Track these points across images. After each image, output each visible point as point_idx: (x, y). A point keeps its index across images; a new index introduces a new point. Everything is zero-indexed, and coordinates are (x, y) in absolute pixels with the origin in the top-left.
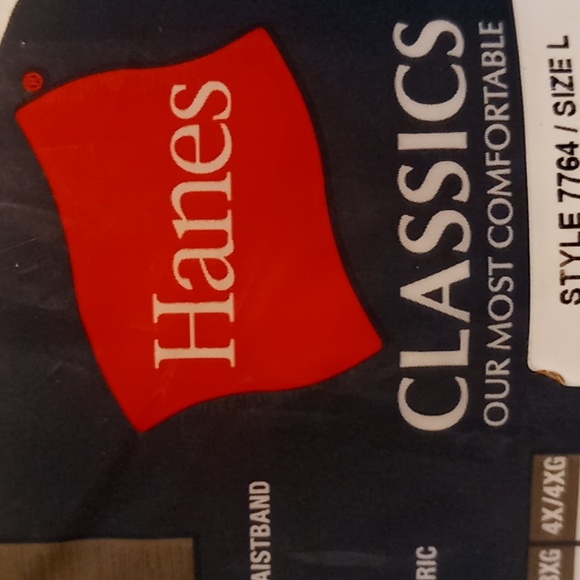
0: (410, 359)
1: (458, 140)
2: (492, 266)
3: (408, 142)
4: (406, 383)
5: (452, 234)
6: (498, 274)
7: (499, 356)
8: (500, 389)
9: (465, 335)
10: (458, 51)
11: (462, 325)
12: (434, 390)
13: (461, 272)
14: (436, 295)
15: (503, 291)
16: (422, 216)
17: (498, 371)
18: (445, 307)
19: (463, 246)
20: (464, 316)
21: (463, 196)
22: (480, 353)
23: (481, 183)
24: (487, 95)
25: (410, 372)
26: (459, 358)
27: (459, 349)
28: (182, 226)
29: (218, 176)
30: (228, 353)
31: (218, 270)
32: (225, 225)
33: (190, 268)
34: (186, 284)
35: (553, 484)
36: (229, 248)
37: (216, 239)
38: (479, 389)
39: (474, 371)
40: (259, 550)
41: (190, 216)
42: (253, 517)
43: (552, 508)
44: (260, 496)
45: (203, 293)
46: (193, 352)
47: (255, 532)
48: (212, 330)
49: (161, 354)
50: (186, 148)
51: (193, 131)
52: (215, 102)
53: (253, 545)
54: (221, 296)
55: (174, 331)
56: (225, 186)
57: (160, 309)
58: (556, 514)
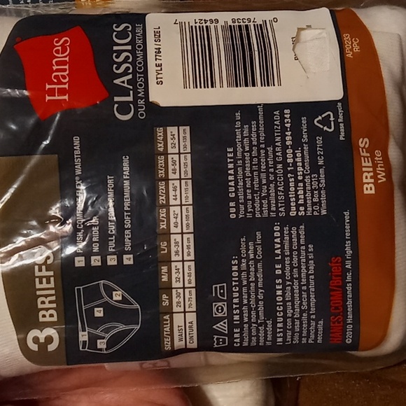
0: (116, 99)
1: (129, 47)
2: (138, 75)
3: (115, 48)
4: (116, 105)
5: (128, 68)
6: (140, 77)
7: (142, 98)
8: (142, 108)
9: (131, 92)
10: (130, 29)
11: (131, 90)
12: (124, 108)
13: (130, 77)
14: (123, 82)
15: (141, 81)
16: (119, 65)
17: (142, 102)
18: (126, 85)
19: (130, 71)
20: (131, 87)
21: (130, 60)
22: (136, 98)
23: (135, 57)
24: (137, 38)
25: (117, 102)
26: (130, 99)
27: (130, 96)
28: (55, 68)
29: (66, 57)
30: (66, 97)
31: (64, 77)
32: (67, 67)
33: (56, 77)
34: (55, 81)
35: (160, 136)
36: (67, 72)
37: (64, 70)
38: (136, 108)
39: (135, 102)
40: (77, 158)
41: (57, 66)
42: (75, 148)
43: (161, 143)
44: (77, 141)
45: (60, 83)
46: (56, 98)
47: (76, 152)
48: (62, 92)
49: (48, 98)
50: (57, 52)
51: (60, 48)
52: (66, 42)
53: (75, 156)
54: (65, 84)
55: (52, 92)
56: (67, 59)
57: (48, 87)
58: (162, 145)
